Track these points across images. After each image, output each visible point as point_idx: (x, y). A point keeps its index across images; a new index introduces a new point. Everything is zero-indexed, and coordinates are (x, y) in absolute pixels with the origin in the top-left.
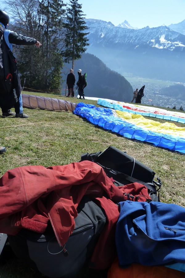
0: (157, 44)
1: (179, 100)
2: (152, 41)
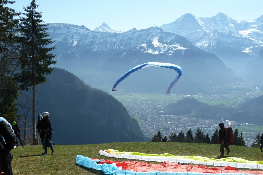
0: (150, 49)
1: (194, 118)
2: (142, 45)
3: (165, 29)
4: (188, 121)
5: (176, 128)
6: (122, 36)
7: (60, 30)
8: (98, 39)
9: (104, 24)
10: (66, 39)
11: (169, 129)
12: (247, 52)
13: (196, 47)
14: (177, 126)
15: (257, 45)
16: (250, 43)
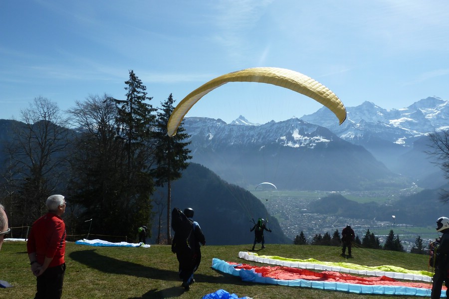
0: (290, 142)
1: (341, 218)
2: (282, 138)
3: (306, 121)
4: (334, 221)
5: (321, 228)
6: (260, 128)
7: (196, 124)
8: (234, 132)
9: (241, 117)
10: (202, 133)
11: (313, 229)
12: (399, 143)
13: (341, 139)
14: (321, 226)
15: (411, 135)
16: (403, 134)
